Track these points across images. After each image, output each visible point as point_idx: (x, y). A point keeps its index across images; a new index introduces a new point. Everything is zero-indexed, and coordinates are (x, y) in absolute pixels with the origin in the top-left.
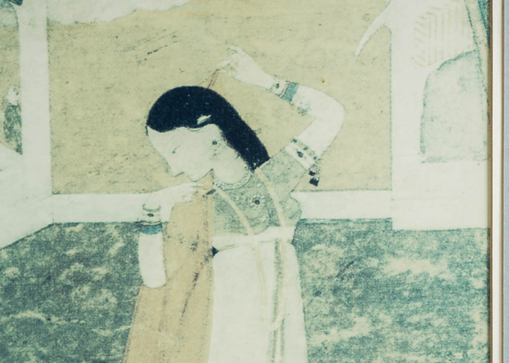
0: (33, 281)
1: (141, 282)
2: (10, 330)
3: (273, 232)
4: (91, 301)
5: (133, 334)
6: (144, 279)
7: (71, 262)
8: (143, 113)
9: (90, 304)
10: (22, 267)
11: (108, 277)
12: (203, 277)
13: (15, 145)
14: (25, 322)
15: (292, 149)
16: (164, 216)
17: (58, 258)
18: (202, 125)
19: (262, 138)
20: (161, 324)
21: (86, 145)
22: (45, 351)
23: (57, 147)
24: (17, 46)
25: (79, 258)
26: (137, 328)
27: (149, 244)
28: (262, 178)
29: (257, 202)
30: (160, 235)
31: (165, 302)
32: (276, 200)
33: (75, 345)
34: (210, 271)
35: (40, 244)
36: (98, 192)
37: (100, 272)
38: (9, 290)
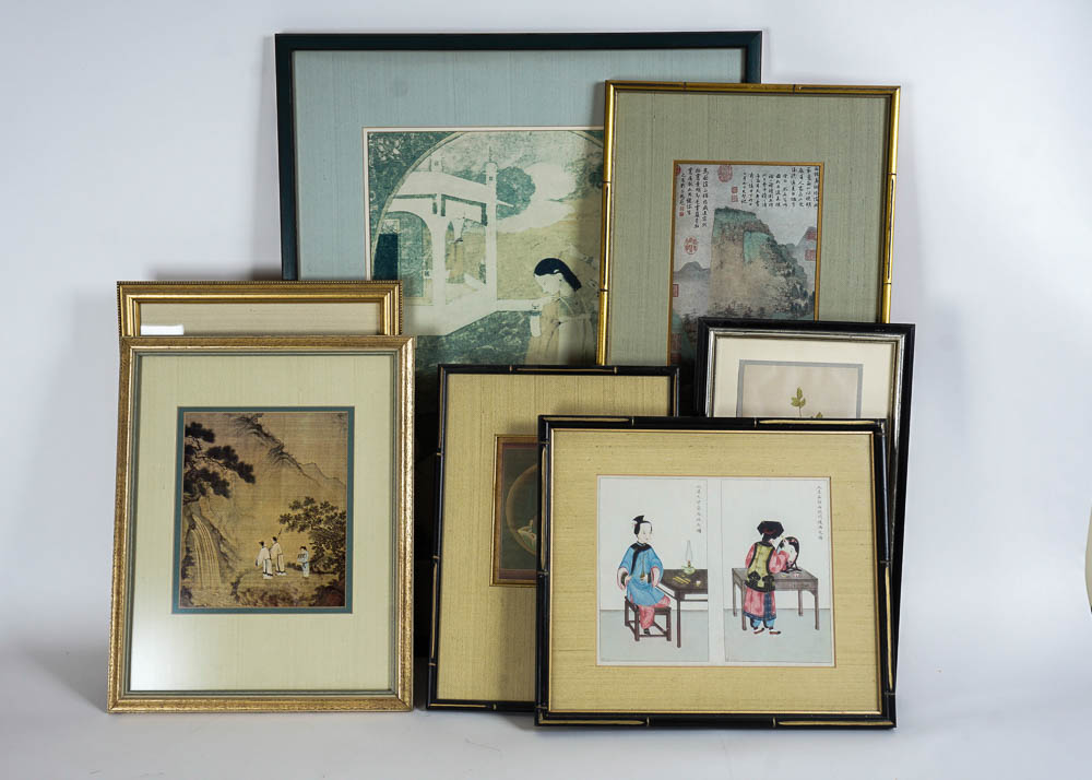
0: (489, 333)
1: (531, 335)
3: (583, 316)
4: (511, 342)
5: (527, 355)
6: (532, 333)
7: (504, 326)
8: (533, 268)
10: (485, 328)
11: (518, 333)
12: (555, 333)
13: (483, 280)
14: (485, 350)
15: (590, 283)
16: (540, 309)
17: (499, 325)
18: (556, 273)
20: (539, 351)
21: (511, 281)
23: (499, 281)
24: (485, 241)
25: (507, 325)
26: (529, 353)
27: (534, 321)
28: (579, 294)
29: (577, 304)
30: (538, 316)
31: (540, 343)
32: (584, 303)
34: (558, 331)
35: (492, 319)
36: (515, 299)
37: (516, 330)
38: (479, 337)
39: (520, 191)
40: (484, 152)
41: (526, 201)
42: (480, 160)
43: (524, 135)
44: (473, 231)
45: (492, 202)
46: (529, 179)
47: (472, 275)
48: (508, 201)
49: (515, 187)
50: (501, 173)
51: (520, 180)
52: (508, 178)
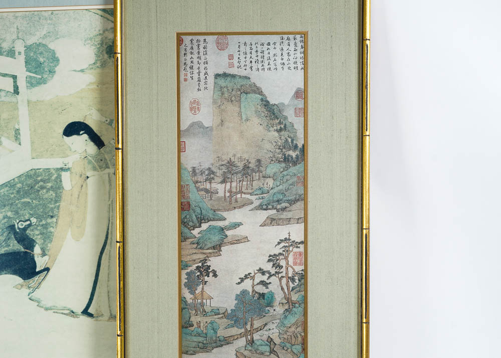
0: (26, 188)
1: (63, 189)
2: (19, 205)
3: (107, 171)
4: (46, 195)
5: (61, 206)
6: (64, 187)
7: (39, 182)
8: (61, 131)
9: (46, 196)
10: (23, 184)
11: (52, 187)
12: (84, 186)
13: (18, 143)
14: (24, 202)
15: (113, 142)
16: (70, 166)
17: (34, 181)
18: (82, 134)
19: (102, 138)
20: (71, 202)
21: (42, 142)
22: (31, 212)
23: (32, 143)
24: (18, 109)
25: (41, 180)
26: (62, 204)
27: (65, 176)
28: (103, 152)
29: (102, 160)
30: (69, 172)
31: (72, 195)
32: (108, 160)
33: (42, 210)
34: (87, 184)
35: (28, 176)
36: (47, 158)
37: (49, 185)
38: (18, 192)
39: (46, 64)
40: (12, 29)
41: (52, 72)
42: (9, 37)
43: (46, 14)
44: (8, 99)
45: (22, 74)
46: (54, 52)
47: (8, 138)
48: (35, 73)
49: (42, 60)
50: (28, 48)
51: (46, 54)
52: (35, 52)
